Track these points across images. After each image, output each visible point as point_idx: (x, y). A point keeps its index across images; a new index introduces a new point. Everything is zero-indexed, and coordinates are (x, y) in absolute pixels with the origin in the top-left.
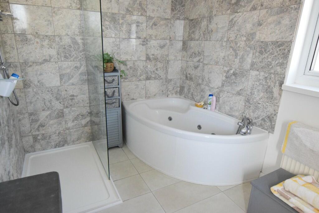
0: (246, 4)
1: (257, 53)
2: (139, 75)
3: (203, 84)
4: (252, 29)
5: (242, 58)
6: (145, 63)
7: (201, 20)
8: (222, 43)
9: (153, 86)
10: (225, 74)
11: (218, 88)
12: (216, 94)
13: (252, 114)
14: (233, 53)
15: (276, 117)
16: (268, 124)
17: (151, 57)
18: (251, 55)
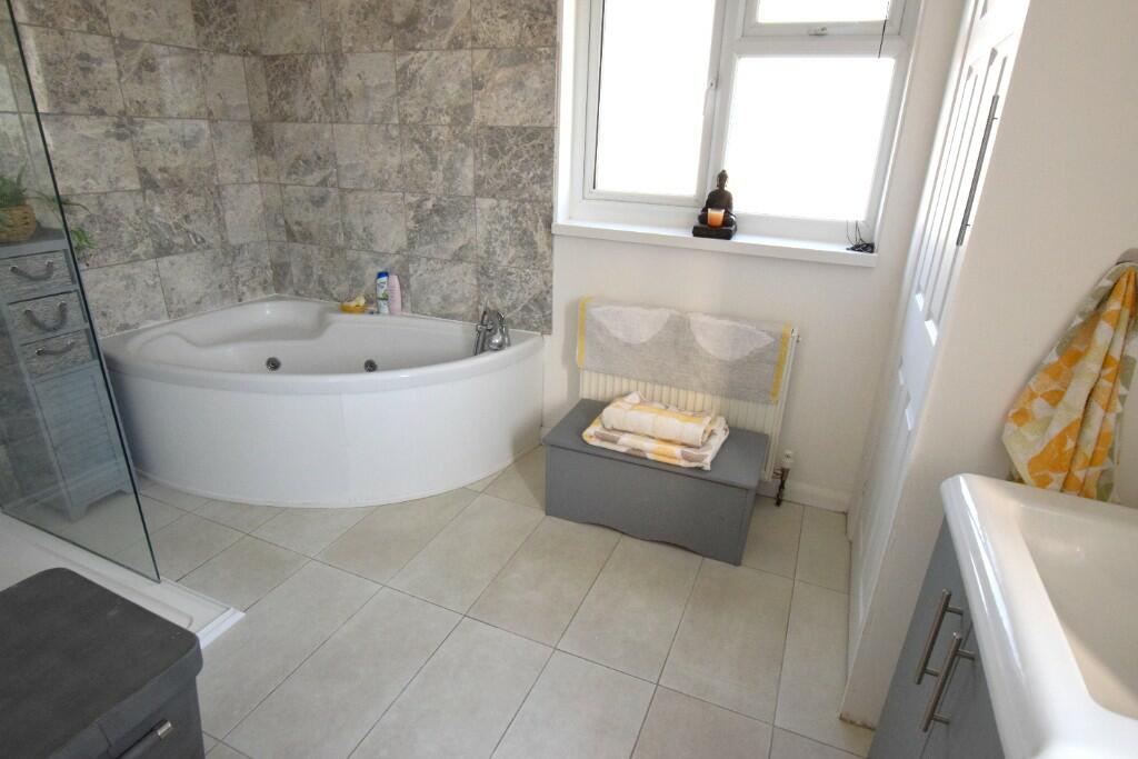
0: (434, 31)
1: (484, 155)
2: (129, 241)
3: (351, 248)
4: (461, 97)
5: (450, 167)
6: (140, 200)
7: (307, 61)
8: (387, 130)
9: (187, 274)
10: (412, 214)
11: (398, 253)
12: (397, 267)
13: (498, 301)
14: (423, 155)
15: (551, 297)
16: (537, 315)
17: (159, 176)
18: (470, 160)
